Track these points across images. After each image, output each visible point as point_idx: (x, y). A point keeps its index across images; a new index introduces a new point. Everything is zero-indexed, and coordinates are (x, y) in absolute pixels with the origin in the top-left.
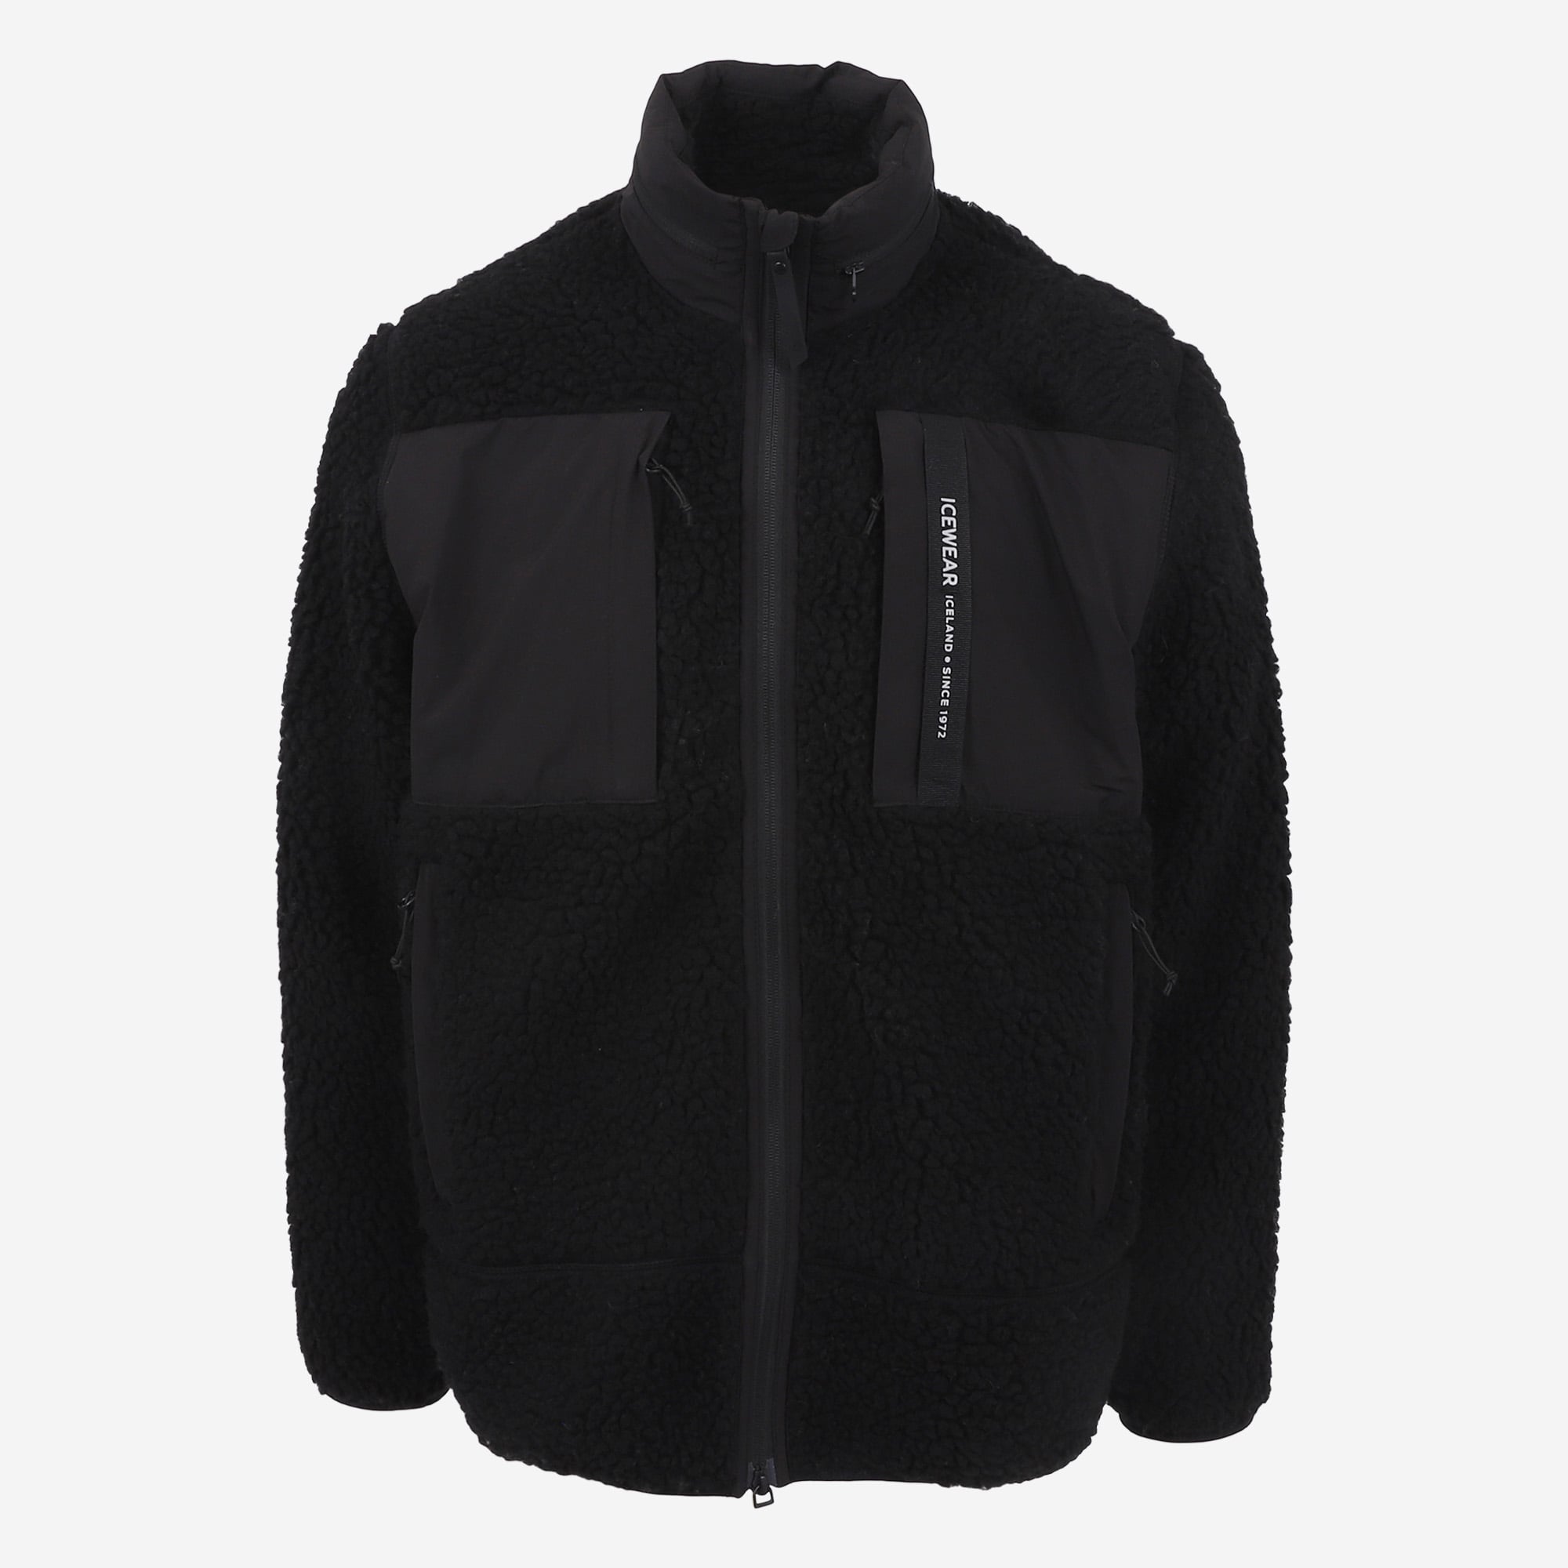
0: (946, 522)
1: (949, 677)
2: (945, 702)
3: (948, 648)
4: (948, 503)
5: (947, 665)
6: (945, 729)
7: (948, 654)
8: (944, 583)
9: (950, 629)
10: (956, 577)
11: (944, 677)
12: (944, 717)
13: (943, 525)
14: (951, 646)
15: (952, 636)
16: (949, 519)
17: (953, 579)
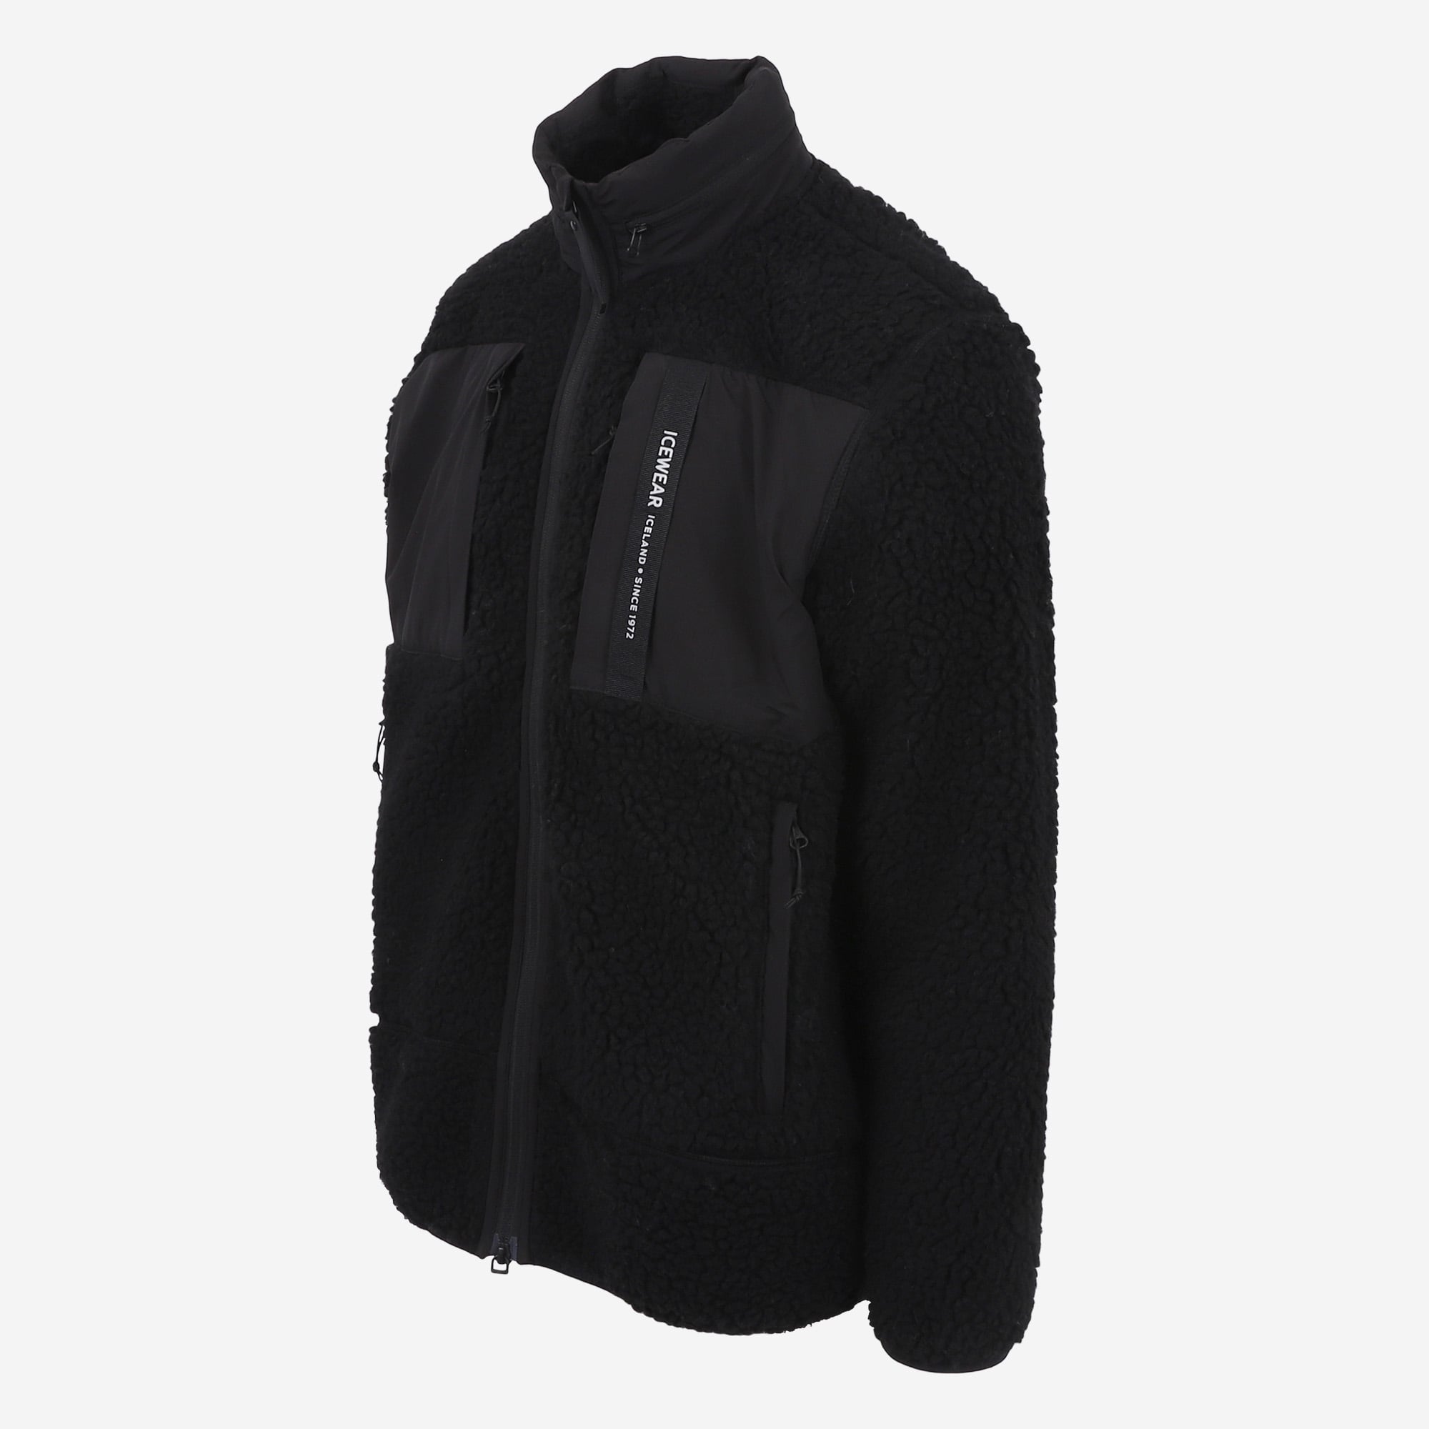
0: (664, 452)
1: (640, 587)
2: (634, 608)
3: (642, 561)
4: (670, 436)
5: (639, 576)
6: (633, 631)
7: (641, 566)
8: (649, 504)
9: (645, 544)
10: (661, 500)
11: (635, 586)
12: (633, 621)
13: (660, 454)
14: (645, 559)
15: (646, 551)
16: (667, 450)
17: (658, 502)
